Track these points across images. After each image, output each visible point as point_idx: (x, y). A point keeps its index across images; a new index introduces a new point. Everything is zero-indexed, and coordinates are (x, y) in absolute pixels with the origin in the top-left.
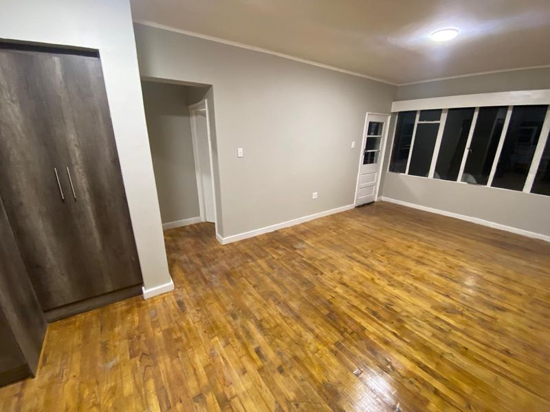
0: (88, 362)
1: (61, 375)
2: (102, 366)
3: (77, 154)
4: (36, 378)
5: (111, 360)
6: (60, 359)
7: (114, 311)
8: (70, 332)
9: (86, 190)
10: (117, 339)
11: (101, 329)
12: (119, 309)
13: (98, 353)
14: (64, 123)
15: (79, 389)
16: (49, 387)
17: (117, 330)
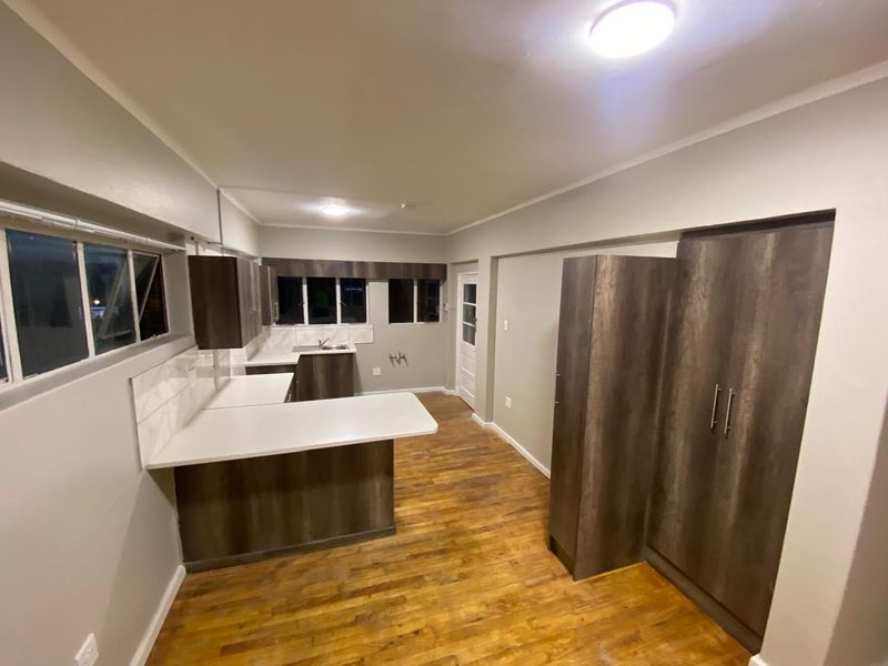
0: (605, 627)
1: (582, 603)
2: (601, 647)
3: (752, 373)
4: (575, 583)
5: (612, 656)
6: (601, 595)
7: (701, 629)
8: (642, 589)
9: (745, 429)
10: (650, 652)
11: (658, 624)
12: (707, 636)
13: (619, 635)
14: (753, 327)
15: (568, 631)
16: (567, 599)
17: (664, 646)
